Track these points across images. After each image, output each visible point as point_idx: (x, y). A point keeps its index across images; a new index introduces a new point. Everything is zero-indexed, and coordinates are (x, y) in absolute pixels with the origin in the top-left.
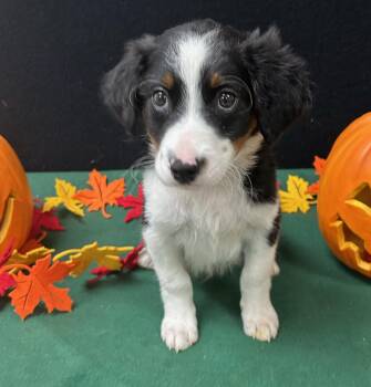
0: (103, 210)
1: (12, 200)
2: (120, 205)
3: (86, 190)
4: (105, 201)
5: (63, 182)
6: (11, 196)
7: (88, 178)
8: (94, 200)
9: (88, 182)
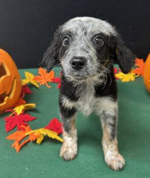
0: (47, 84)
1: (15, 80)
2: (54, 82)
3: (38, 76)
4: (47, 80)
5: (28, 73)
6: (15, 79)
7: (38, 71)
8: (42, 80)
9: (39, 73)
